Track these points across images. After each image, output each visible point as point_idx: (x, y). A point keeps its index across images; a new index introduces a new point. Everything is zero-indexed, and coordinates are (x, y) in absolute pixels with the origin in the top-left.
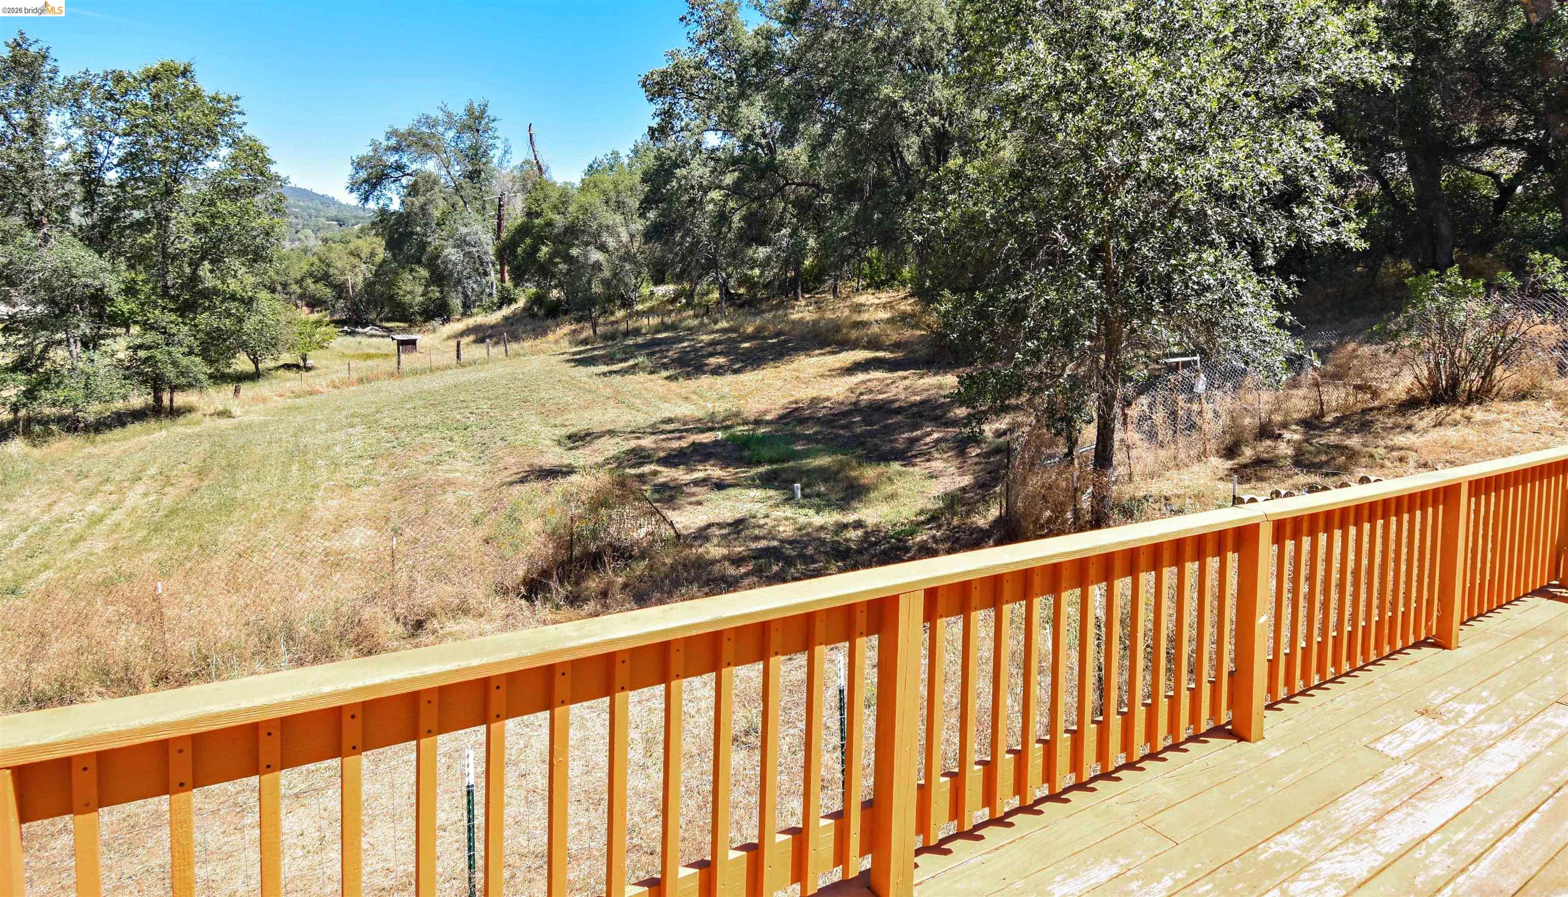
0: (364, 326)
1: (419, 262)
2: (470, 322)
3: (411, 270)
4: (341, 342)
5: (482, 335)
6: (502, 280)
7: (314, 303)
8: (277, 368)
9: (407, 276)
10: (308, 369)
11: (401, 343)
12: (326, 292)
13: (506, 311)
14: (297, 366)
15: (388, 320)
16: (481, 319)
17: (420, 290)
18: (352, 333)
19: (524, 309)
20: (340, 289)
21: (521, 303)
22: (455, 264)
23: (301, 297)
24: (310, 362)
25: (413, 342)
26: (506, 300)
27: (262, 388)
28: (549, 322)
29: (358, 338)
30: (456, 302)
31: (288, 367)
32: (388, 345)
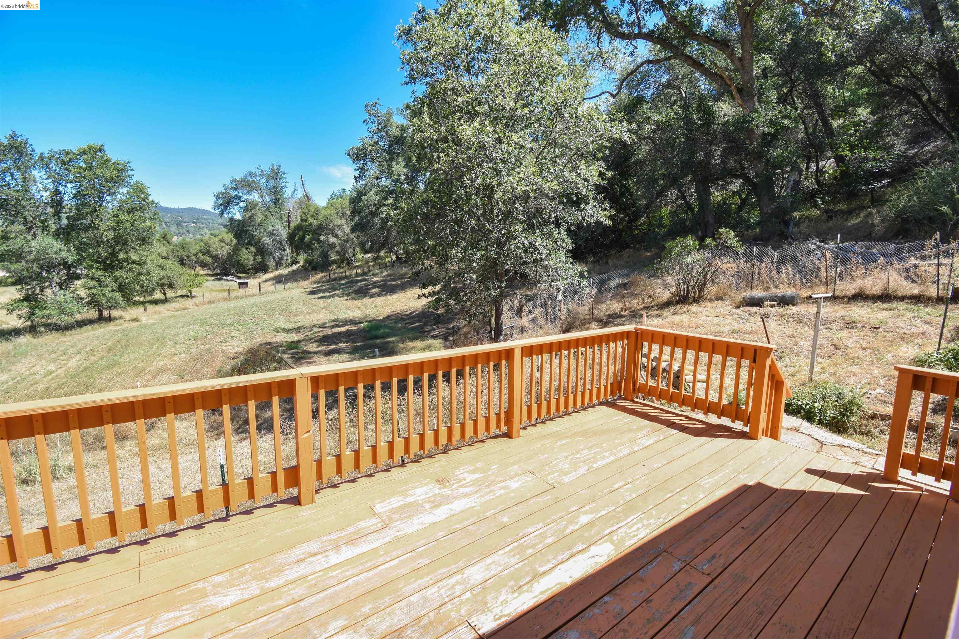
0: (227, 275)
1: (252, 245)
2: (277, 273)
3: (247, 248)
4: (211, 284)
5: (279, 280)
6: (292, 253)
7: (204, 265)
8: (176, 297)
9: (244, 250)
10: (192, 297)
11: (240, 284)
12: (209, 260)
13: (294, 268)
14: (187, 296)
15: (241, 273)
16: (284, 271)
17: (251, 258)
18: (219, 280)
19: (302, 267)
20: (215, 258)
21: (301, 264)
22: (268, 245)
23: (196, 262)
24: (193, 294)
25: (246, 283)
26: (295, 262)
27: (167, 306)
28: (313, 272)
29: (222, 282)
30: (272, 263)
31: (182, 296)
32: (234, 285)
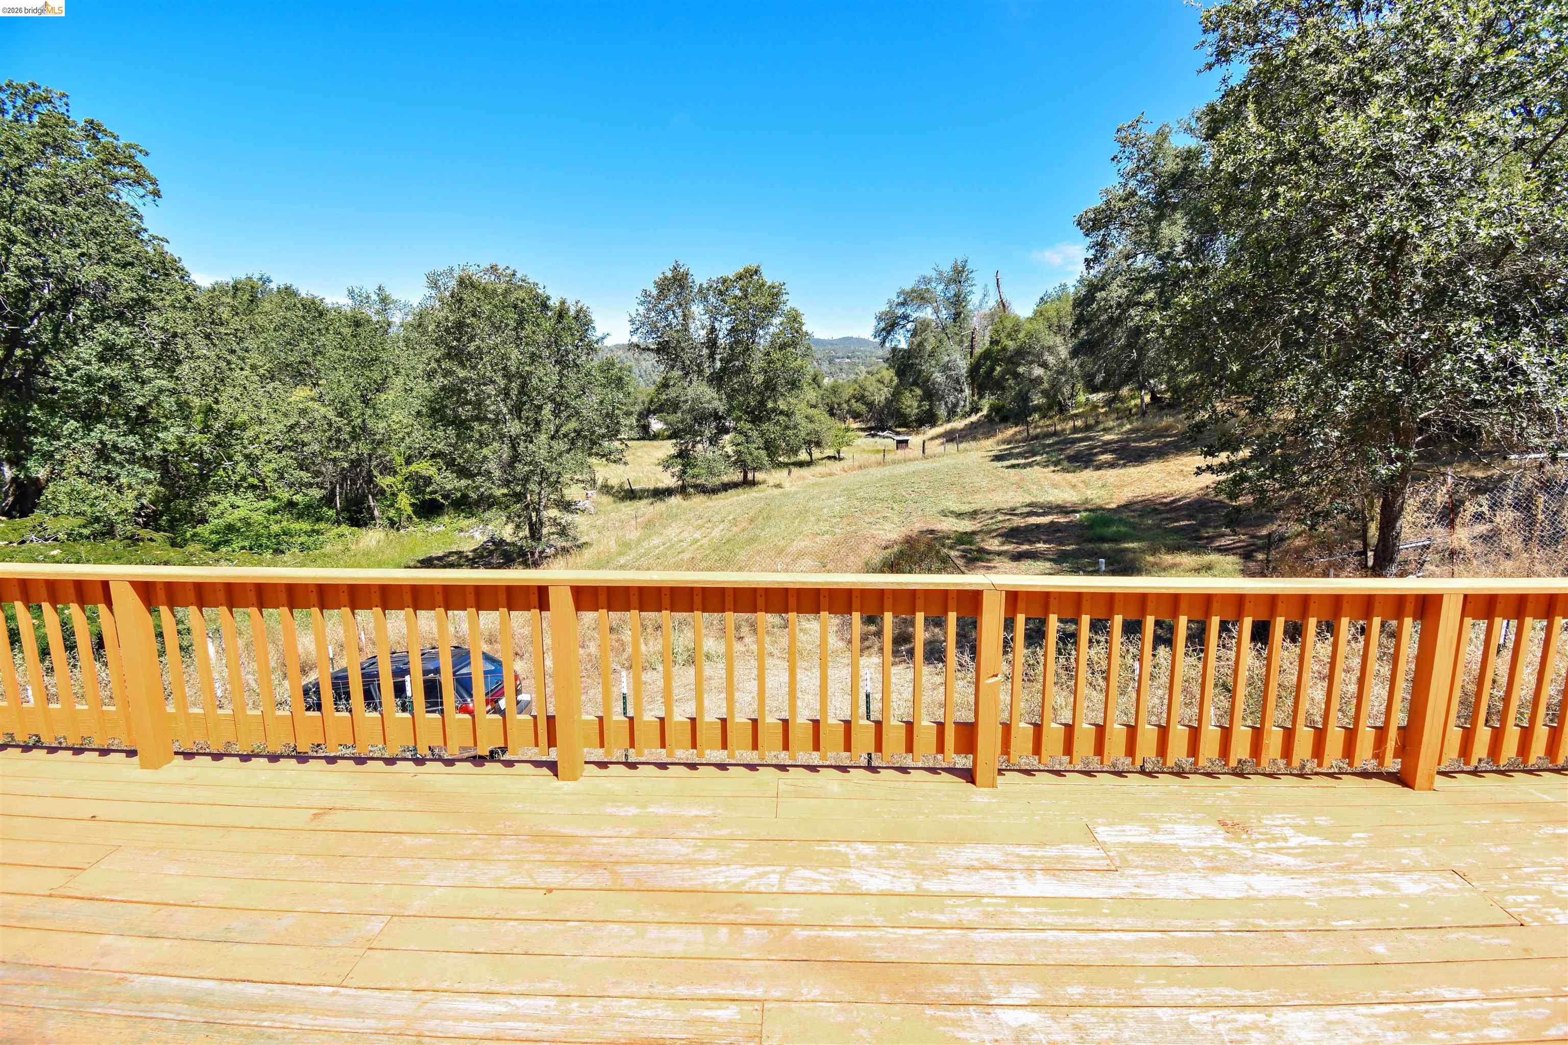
0: (883, 430)
1: (917, 385)
2: (948, 426)
3: (911, 391)
4: (863, 441)
5: (951, 437)
6: (973, 395)
7: (856, 416)
8: (822, 459)
9: (907, 394)
10: (840, 459)
11: (899, 442)
12: (862, 408)
13: (974, 418)
14: (835, 458)
15: (900, 426)
16: (959, 424)
17: (916, 404)
18: (873, 436)
19: (986, 417)
20: (870, 405)
21: (985, 412)
22: (940, 384)
23: (848, 412)
24: (842, 455)
25: (906, 442)
26: (975, 409)
27: (813, 469)
28: (1002, 426)
29: (877, 439)
30: (942, 412)
31: (829, 458)
32: (891, 443)
